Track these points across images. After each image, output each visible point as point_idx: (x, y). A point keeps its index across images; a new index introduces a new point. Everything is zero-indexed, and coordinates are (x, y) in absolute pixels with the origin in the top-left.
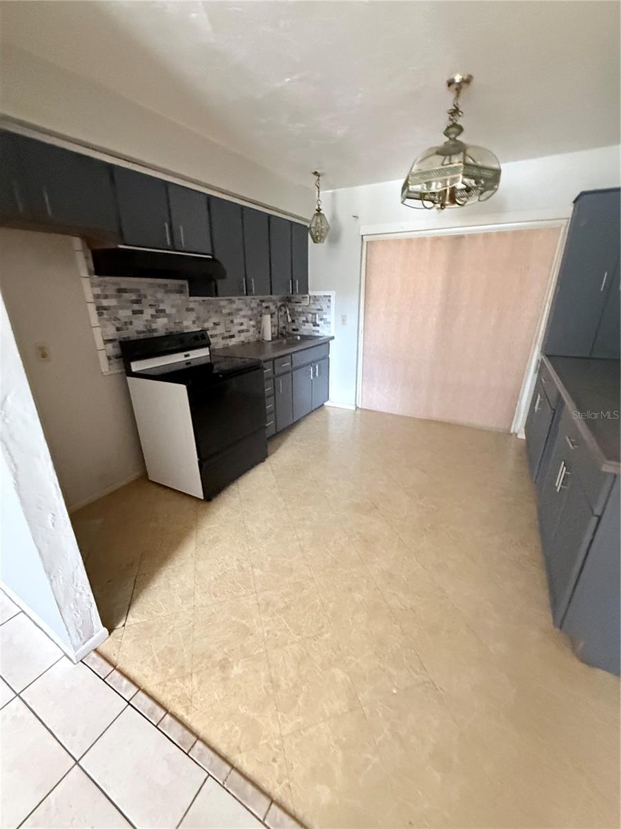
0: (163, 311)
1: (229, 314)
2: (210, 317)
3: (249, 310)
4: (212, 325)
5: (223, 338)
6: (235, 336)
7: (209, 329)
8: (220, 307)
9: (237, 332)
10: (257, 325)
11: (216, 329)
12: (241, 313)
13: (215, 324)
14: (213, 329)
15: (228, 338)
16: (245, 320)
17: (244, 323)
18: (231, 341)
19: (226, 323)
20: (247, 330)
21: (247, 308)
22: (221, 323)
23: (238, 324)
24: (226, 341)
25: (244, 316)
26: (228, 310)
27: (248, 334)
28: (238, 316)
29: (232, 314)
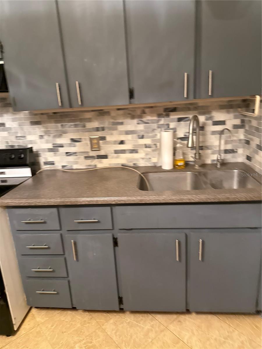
0: (3, 125)
1: (97, 129)
2: (65, 133)
3: (138, 124)
4: (69, 142)
5: (86, 158)
6: (109, 157)
7: (64, 145)
8: (81, 120)
9: (113, 152)
10: (155, 144)
11: (75, 146)
12: (121, 128)
13: (73, 140)
14: (70, 145)
15: (95, 158)
16: (129, 137)
17: (126, 142)
18: (101, 162)
19: (91, 140)
20: (133, 151)
21: (135, 121)
22: (83, 140)
23: (115, 142)
24: (92, 161)
25: (127, 133)
26: (95, 124)
27: (135, 156)
28: (115, 132)
29: (103, 129)
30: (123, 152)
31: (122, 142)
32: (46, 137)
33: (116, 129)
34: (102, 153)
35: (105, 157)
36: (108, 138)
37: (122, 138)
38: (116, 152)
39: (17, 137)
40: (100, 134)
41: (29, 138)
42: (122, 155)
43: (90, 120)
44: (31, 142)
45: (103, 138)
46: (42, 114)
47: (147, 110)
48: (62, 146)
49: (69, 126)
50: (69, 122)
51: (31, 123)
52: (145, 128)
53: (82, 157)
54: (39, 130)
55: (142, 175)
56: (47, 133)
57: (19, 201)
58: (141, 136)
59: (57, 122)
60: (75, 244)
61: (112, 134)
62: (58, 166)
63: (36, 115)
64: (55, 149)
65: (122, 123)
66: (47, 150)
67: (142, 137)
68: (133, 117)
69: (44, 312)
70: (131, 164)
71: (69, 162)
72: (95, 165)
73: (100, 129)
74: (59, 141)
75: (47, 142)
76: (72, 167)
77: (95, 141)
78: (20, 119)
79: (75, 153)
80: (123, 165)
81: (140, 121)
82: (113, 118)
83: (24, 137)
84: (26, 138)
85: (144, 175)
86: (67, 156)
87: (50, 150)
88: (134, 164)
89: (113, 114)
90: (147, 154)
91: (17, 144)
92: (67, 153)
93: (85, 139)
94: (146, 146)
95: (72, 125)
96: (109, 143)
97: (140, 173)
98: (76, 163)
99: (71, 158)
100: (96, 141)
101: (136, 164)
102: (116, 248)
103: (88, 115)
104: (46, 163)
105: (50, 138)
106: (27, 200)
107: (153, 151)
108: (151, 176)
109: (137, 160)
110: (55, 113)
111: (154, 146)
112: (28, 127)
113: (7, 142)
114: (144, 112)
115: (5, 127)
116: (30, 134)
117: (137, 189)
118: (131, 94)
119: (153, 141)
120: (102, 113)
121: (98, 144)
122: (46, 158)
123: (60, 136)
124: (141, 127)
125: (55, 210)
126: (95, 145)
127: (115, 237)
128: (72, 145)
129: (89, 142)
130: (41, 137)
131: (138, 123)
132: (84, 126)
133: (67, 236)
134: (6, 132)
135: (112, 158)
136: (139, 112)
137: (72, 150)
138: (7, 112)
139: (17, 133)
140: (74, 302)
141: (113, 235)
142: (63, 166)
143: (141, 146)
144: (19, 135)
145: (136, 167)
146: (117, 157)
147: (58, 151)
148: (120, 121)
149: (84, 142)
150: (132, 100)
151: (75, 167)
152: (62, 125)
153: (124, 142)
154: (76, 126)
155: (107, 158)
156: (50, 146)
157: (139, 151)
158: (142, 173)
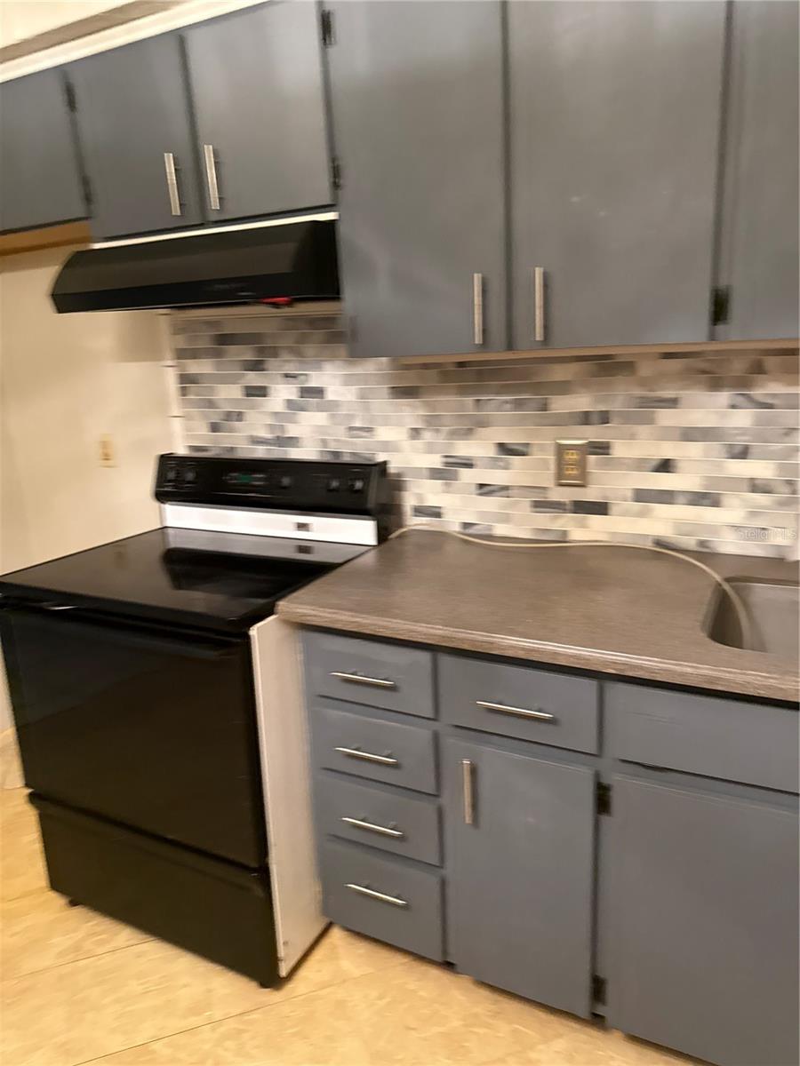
0: (318, 392)
1: (586, 418)
2: (483, 423)
3: (733, 407)
4: (491, 452)
5: (540, 505)
6: (614, 509)
7: (474, 462)
8: (538, 387)
9: (630, 494)
10: (790, 483)
11: (506, 468)
12: (666, 417)
13: (504, 449)
14: (493, 463)
15: (565, 510)
16: (695, 449)
17: (680, 465)
18: (583, 526)
19: (561, 450)
20: (703, 498)
21: (724, 397)
22: (535, 449)
23: (639, 465)
24: (556, 518)
25: (689, 435)
26: (582, 402)
27: (707, 514)
28: (643, 430)
29: (605, 418)
30: (666, 497)
31: (665, 466)
32: (428, 436)
33: (650, 421)
34: (591, 494)
35: (601, 508)
36: (620, 450)
37: (667, 450)
38: (642, 496)
39: (351, 429)
40: (593, 433)
41: (384, 434)
42: (660, 509)
43: (564, 388)
44: (387, 446)
45: (601, 448)
46: (426, 366)
47: (770, 362)
48: (468, 464)
49: (498, 405)
50: (498, 393)
51: (392, 393)
52: (759, 422)
53: (526, 503)
54: (410, 412)
55: (726, 587)
56: (433, 422)
57: (334, 616)
58: (737, 450)
59: (463, 391)
60: (474, 771)
61: (632, 437)
62: (452, 523)
63: (408, 367)
64: (448, 471)
65: (673, 403)
66: (426, 473)
67: (743, 454)
68: (716, 384)
69: (363, 948)
70: (690, 542)
71: (482, 514)
72: (565, 533)
73: (595, 418)
74: (464, 449)
75: (430, 449)
76: (490, 530)
77: (572, 456)
78: (364, 379)
79: (506, 488)
80: (659, 543)
81: (740, 400)
82: (644, 383)
83: (369, 430)
84: (375, 433)
85: (733, 587)
86: (481, 494)
87: (435, 474)
88: (702, 543)
89: (645, 369)
90: (753, 514)
91: (351, 448)
92: (482, 486)
93: (542, 448)
94: (756, 486)
95: (507, 402)
96: (621, 464)
97: (718, 578)
98: (506, 519)
99: (492, 504)
100: (577, 454)
101: (708, 544)
102: (604, 819)
103: (560, 373)
104: (420, 511)
105: (440, 440)
106: (352, 616)
107: (783, 504)
108: (762, 593)
109: (713, 529)
110: (461, 364)
111: (786, 489)
112: (383, 404)
113: (324, 442)
114: (758, 369)
115: (322, 398)
116: (386, 422)
117: (703, 637)
118: (720, 309)
119: (782, 468)
120: (607, 367)
121: (582, 465)
122: (420, 497)
123: (467, 433)
124: (743, 419)
125: (424, 657)
126: (571, 468)
127: (605, 781)
128: (501, 464)
129: (551, 458)
130: (414, 433)
131: (734, 402)
132: (544, 407)
133: (451, 742)
134: (324, 414)
135: (625, 514)
136: (738, 367)
137: (496, 477)
138: (333, 357)
139: (351, 417)
140: (452, 949)
141: (597, 775)
142: (466, 525)
143: (735, 483)
144: (358, 424)
145: (705, 554)
146: (642, 514)
147: (454, 477)
148: (668, 394)
149: (536, 456)
150: (720, 328)
151: (500, 530)
152: (479, 400)
153: (675, 467)
154: (519, 405)
155: (606, 514)
156: (436, 461)
157: (726, 500)
158: (728, 580)
